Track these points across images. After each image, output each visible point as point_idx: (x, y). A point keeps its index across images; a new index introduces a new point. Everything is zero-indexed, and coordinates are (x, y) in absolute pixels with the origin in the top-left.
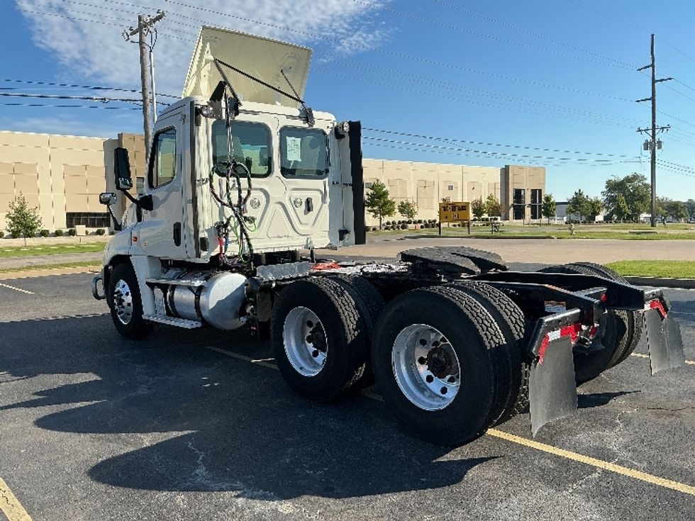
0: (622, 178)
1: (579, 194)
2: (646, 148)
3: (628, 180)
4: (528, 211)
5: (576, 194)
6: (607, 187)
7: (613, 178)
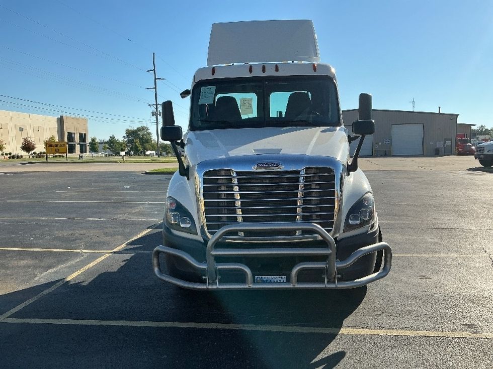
0: (135, 129)
1: (112, 138)
2: (153, 115)
3: (139, 130)
4: (78, 148)
5: (111, 137)
6: (126, 134)
7: (130, 129)
